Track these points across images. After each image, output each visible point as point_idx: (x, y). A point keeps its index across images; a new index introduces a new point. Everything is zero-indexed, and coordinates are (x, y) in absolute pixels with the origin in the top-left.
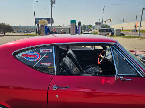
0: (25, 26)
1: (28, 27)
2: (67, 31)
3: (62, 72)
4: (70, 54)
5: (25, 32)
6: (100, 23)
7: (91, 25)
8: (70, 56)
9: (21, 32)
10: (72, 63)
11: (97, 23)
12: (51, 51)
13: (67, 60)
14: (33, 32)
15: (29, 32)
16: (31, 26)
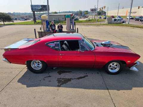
0: (20, 13)
1: (23, 14)
2: (63, 18)
3: (62, 50)
4: (65, 43)
5: (21, 20)
6: (96, 10)
7: (87, 11)
8: (65, 44)
9: (16, 20)
10: (67, 47)
11: (92, 10)
12: (58, 43)
13: (64, 46)
14: (28, 19)
15: (25, 20)
16: (26, 13)
